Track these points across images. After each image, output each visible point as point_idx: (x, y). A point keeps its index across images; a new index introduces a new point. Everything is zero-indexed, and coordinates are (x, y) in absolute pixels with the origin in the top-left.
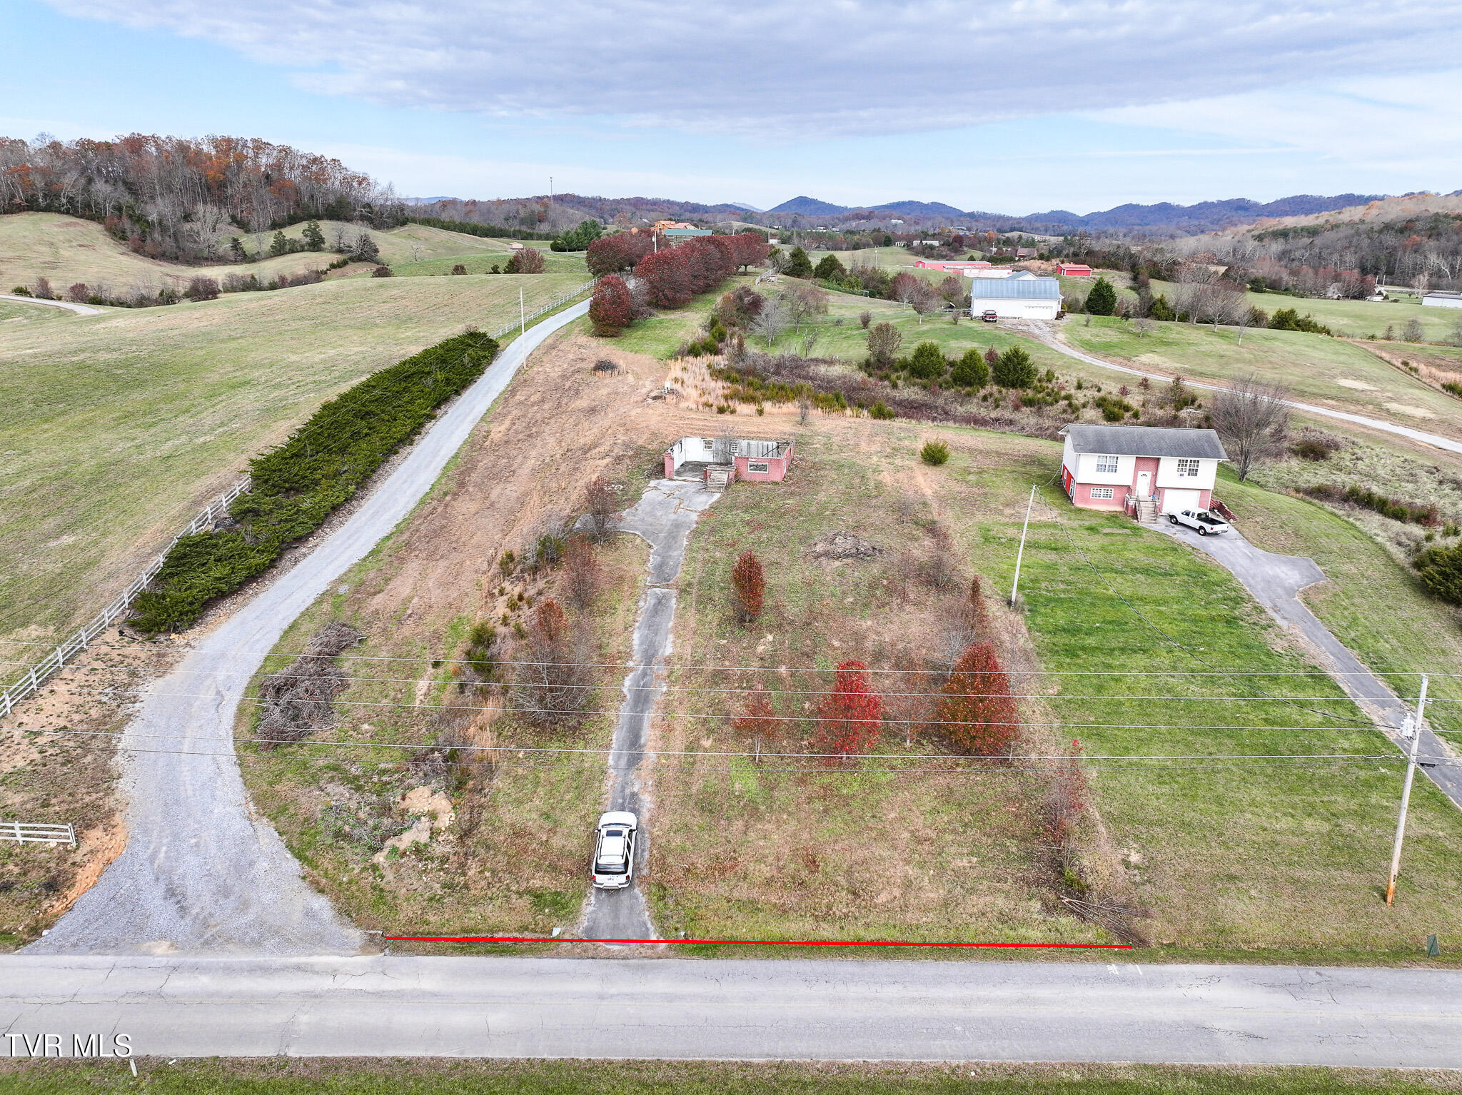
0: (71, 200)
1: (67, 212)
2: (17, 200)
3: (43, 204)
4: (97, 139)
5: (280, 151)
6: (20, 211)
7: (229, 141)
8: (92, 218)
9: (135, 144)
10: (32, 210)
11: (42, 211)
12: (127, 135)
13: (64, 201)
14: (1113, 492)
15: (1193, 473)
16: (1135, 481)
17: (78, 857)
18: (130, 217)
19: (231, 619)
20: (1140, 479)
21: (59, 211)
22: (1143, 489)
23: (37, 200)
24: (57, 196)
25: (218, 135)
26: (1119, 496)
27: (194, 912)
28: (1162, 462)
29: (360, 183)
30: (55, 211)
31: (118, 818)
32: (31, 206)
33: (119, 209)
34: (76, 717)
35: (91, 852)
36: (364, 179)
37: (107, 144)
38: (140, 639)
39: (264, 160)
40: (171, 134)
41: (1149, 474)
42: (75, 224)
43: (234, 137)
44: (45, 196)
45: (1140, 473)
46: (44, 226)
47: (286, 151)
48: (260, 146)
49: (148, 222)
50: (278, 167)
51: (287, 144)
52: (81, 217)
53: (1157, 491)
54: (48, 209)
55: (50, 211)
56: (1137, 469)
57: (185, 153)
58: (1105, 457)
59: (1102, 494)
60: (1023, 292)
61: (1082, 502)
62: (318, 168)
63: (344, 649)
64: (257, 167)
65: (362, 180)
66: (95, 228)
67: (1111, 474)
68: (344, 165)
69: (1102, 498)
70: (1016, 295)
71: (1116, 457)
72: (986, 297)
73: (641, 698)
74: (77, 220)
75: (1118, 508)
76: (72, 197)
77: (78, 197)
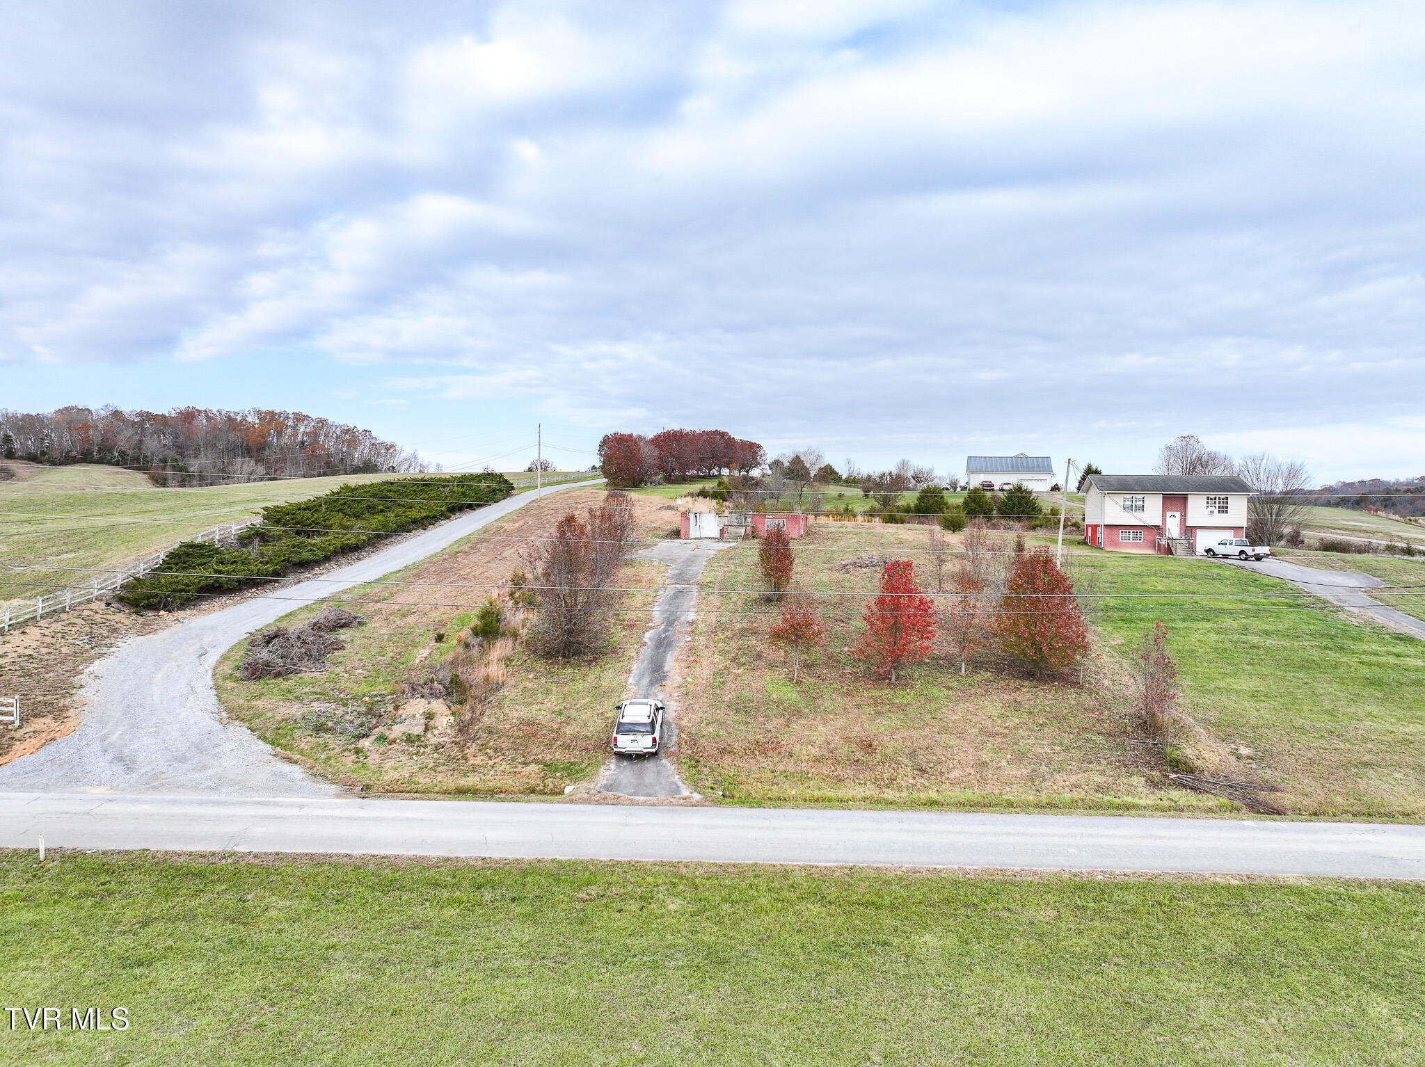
0: (122, 454)
1: (117, 464)
2: (74, 453)
3: (96, 457)
4: (155, 411)
5: (318, 422)
6: (74, 463)
7: (272, 414)
8: (139, 469)
9: (189, 416)
10: (86, 462)
11: (95, 463)
12: (182, 408)
13: (116, 454)
14: (1142, 534)
15: (1224, 509)
16: (1164, 520)
17: (18, 735)
18: (174, 467)
19: (225, 610)
20: (1169, 520)
21: (110, 463)
22: (1173, 528)
23: (91, 454)
24: (110, 451)
25: (264, 409)
26: (1149, 538)
27: (143, 771)
28: (1190, 499)
29: (387, 449)
30: (106, 464)
31: (71, 712)
32: (86, 458)
33: (164, 461)
34: (44, 651)
35: (35, 732)
36: (392, 446)
37: (163, 416)
38: (127, 611)
39: (302, 430)
40: (221, 407)
41: (1178, 514)
43: (277, 411)
44: (99, 451)
45: (1169, 514)
46: (93, 474)
47: (322, 423)
48: (300, 418)
49: (189, 473)
50: (314, 435)
51: (324, 417)
52: (129, 468)
53: (1189, 531)
54: (100, 461)
55: (102, 463)
56: (1165, 509)
57: (231, 422)
58: (1131, 496)
59: (1131, 536)
60: (1017, 467)
61: (1111, 545)
62: (351, 437)
63: (342, 627)
64: (295, 435)
65: (389, 447)
66: (139, 476)
67: (1139, 514)
68: (374, 435)
69: (1131, 540)
70: (1010, 469)
71: (1142, 496)
72: (981, 471)
73: (663, 644)
74: (125, 470)
75: (1150, 552)
76: (123, 452)
77: (130, 452)
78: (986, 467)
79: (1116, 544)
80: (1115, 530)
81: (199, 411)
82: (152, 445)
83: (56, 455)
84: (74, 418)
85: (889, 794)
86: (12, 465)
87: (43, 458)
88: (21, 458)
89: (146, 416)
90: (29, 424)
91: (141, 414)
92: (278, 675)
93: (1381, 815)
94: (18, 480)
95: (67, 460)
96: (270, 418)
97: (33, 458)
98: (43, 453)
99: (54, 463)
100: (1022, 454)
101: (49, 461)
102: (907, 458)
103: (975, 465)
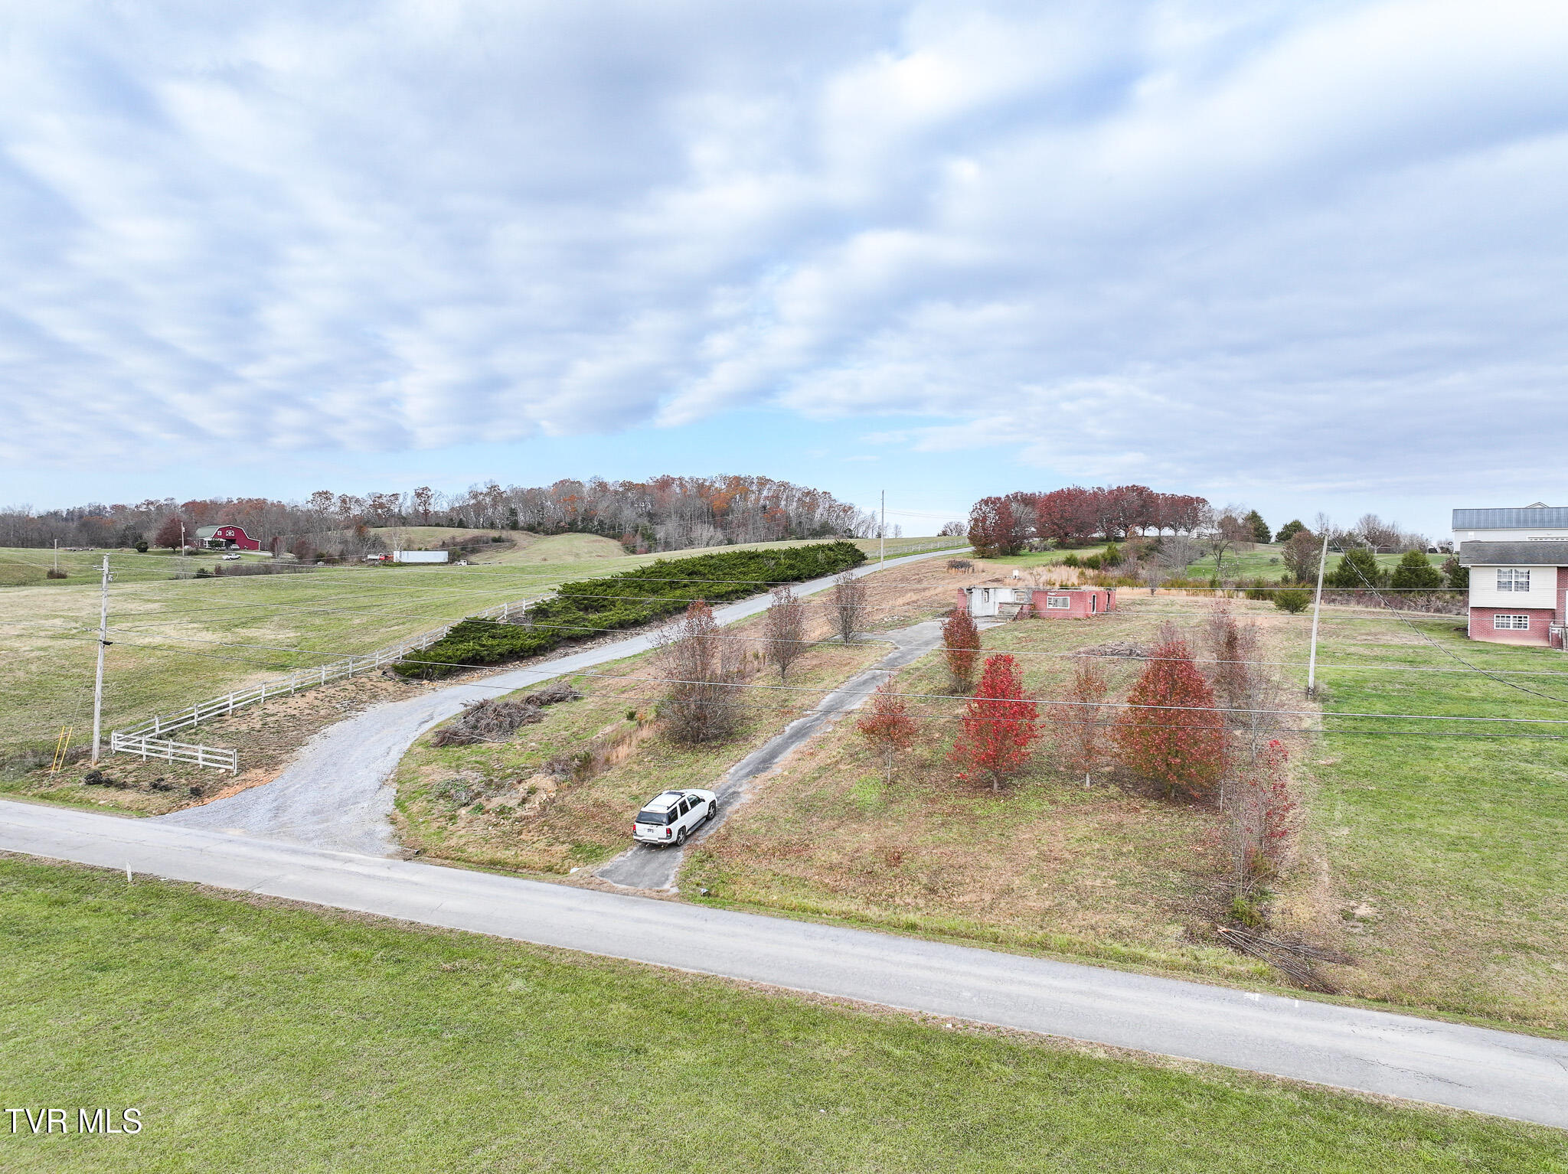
0: (601, 523)
1: (596, 532)
2: (563, 524)
3: (580, 527)
5: (779, 486)
6: (563, 533)
7: (737, 479)
8: (613, 537)
9: (664, 484)
10: (572, 531)
11: (579, 532)
12: (659, 477)
13: (596, 523)
14: (1528, 620)
16: (1561, 602)
17: (231, 781)
18: (643, 535)
21: (591, 532)
23: (576, 523)
24: (591, 520)
25: (731, 475)
26: (1538, 625)
27: (282, 819)
30: (588, 532)
31: (283, 765)
32: (572, 528)
33: (636, 530)
34: (307, 711)
35: (244, 780)
36: (850, 508)
37: (643, 485)
38: (397, 680)
39: (764, 494)
40: (693, 476)
42: (599, 541)
43: (743, 476)
44: (583, 521)
47: (784, 486)
48: (763, 482)
49: (656, 540)
50: (776, 498)
51: (786, 481)
52: (606, 536)
54: (583, 531)
55: (585, 532)
56: (1562, 587)
57: (702, 488)
58: (1509, 569)
59: (1511, 622)
60: (1526, 521)
61: (1481, 633)
62: (810, 499)
63: (557, 701)
64: (758, 500)
65: (847, 509)
66: (614, 544)
67: (1522, 594)
68: (834, 496)
69: (1511, 628)
70: (1514, 525)
71: (1527, 570)
72: (1470, 528)
73: (800, 734)
74: (603, 538)
75: (1540, 643)
76: (602, 521)
77: (607, 521)
78: (1478, 522)
79: (1489, 632)
80: (1487, 615)
81: (673, 479)
82: (628, 514)
83: (549, 525)
84: (567, 490)
85: (873, 912)
86: (515, 535)
87: (539, 529)
88: (523, 529)
89: (629, 486)
90: (531, 498)
91: (623, 485)
92: (462, 743)
93: (1481, 1012)
94: (519, 549)
95: (558, 530)
96: (738, 484)
97: (532, 529)
98: (540, 524)
99: (547, 533)
100: (1539, 504)
101: (544, 531)
102: (1373, 512)
103: (1463, 520)
